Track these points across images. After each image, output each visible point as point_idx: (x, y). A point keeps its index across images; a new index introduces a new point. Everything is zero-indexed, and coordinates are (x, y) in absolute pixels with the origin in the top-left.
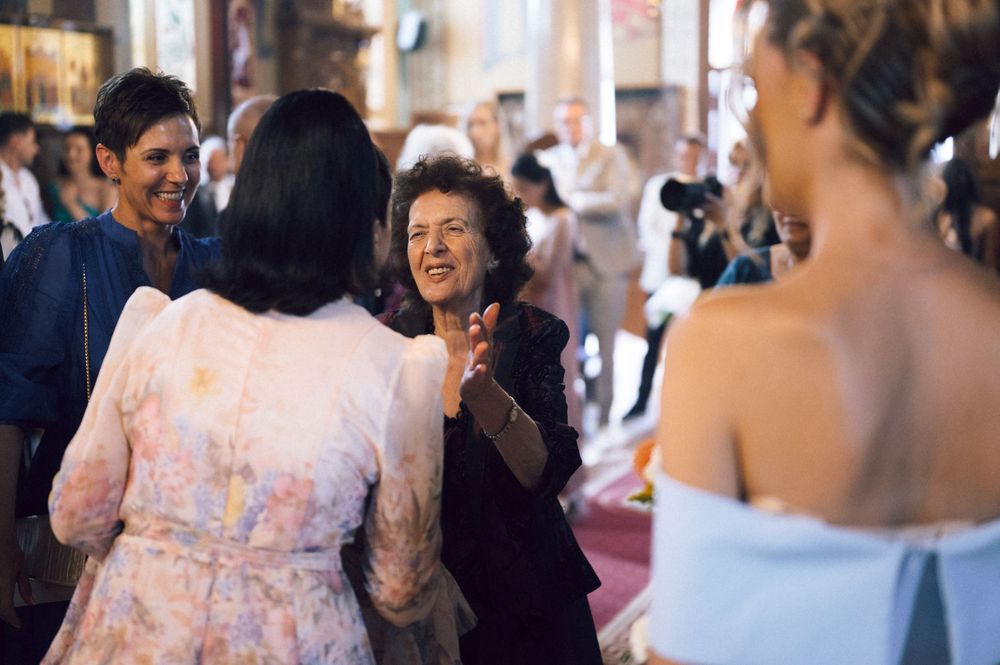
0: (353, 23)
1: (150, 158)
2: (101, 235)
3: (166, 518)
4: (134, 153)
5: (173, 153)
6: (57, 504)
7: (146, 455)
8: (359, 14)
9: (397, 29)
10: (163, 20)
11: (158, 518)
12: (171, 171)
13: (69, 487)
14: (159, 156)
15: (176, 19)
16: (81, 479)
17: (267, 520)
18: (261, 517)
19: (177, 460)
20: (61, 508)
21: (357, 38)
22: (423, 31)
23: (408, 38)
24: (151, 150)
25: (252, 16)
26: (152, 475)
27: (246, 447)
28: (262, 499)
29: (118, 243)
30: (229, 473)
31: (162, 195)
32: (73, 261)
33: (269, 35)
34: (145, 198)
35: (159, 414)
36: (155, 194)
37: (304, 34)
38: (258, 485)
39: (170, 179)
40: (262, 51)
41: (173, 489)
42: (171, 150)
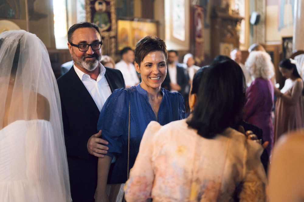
0: (235, 16)
1: (146, 66)
2: (136, 92)
3: (170, 198)
4: (143, 64)
5: (154, 64)
6: (128, 191)
7: (161, 175)
8: (238, 13)
9: (250, 18)
10: (175, 18)
11: (166, 198)
12: (153, 70)
13: (133, 184)
14: (150, 65)
15: (179, 17)
16: (138, 182)
17: (205, 197)
18: (203, 196)
19: (173, 177)
20: (130, 192)
21: (236, 21)
22: (258, 18)
23: (253, 21)
24: (146, 63)
25: (203, 15)
26: (164, 182)
27: (197, 172)
28: (204, 190)
29: (142, 95)
30: (191, 182)
31: (152, 78)
32: (125, 102)
33: (208, 21)
34: (146, 79)
35: (166, 161)
36: (150, 78)
37: (219, 20)
38: (202, 185)
39: (153, 73)
40: (206, 26)
41: (171, 187)
42: (153, 63)
